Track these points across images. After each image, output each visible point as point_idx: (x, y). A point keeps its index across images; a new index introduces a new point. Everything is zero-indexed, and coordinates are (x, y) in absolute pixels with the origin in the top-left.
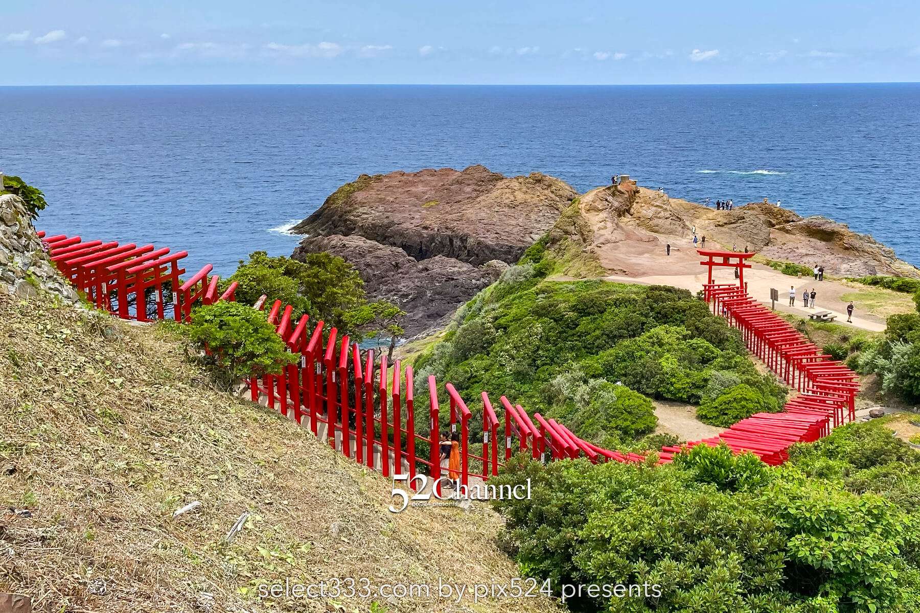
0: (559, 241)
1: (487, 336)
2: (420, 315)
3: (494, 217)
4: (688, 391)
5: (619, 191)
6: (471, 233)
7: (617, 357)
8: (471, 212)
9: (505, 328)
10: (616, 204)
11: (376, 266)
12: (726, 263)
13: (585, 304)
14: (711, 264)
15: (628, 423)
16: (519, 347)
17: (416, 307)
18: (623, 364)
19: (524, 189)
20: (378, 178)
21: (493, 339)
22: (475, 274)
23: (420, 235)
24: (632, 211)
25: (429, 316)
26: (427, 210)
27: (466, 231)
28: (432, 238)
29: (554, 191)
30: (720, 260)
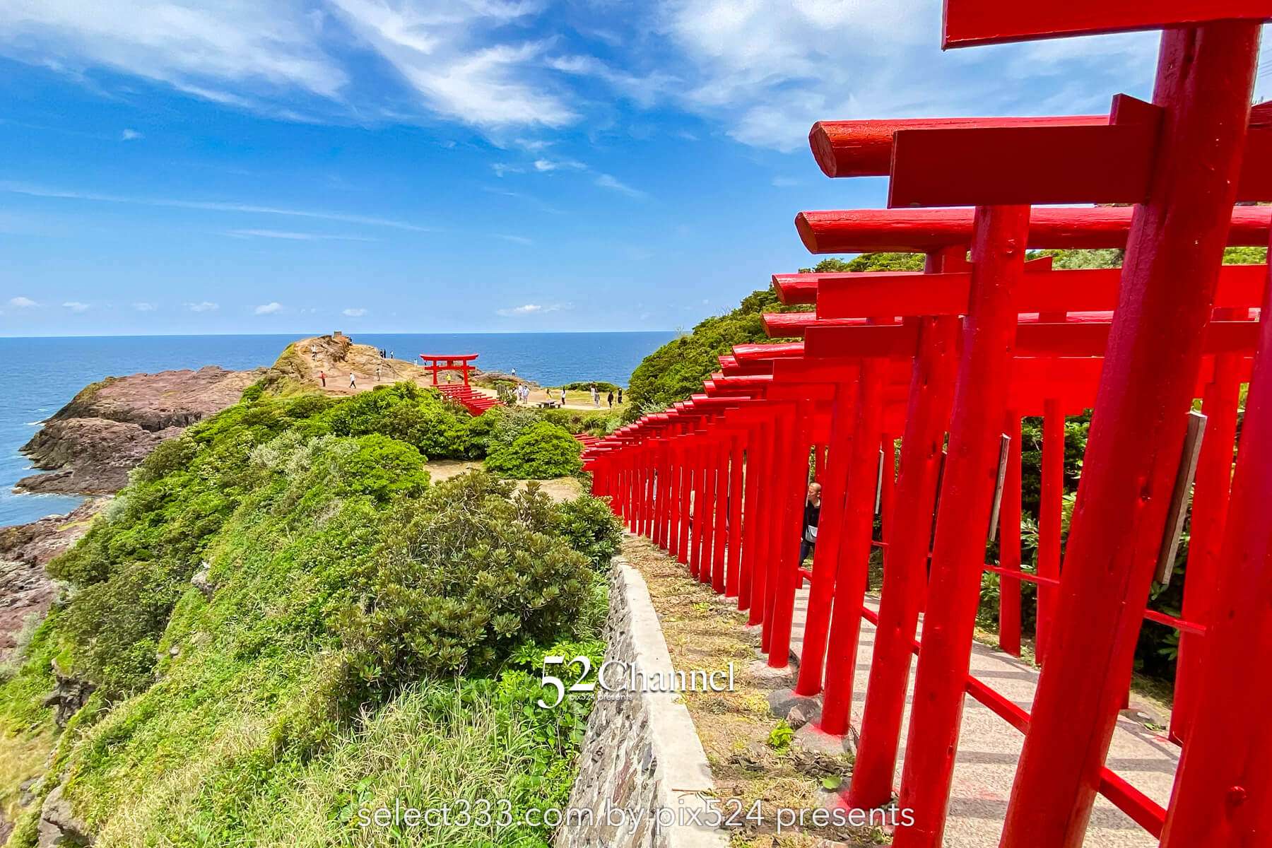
0: (276, 380)
1: (186, 451)
4: (465, 441)
5: (334, 342)
6: (204, 411)
7: (351, 411)
8: (204, 396)
9: (208, 441)
10: (332, 350)
11: (112, 440)
12: (450, 367)
13: (302, 407)
14: (435, 369)
15: (384, 482)
16: (225, 457)
18: (364, 417)
20: (123, 379)
21: (194, 453)
23: (159, 416)
24: (346, 358)
26: (166, 398)
27: (199, 410)
28: (170, 418)
30: (445, 363)
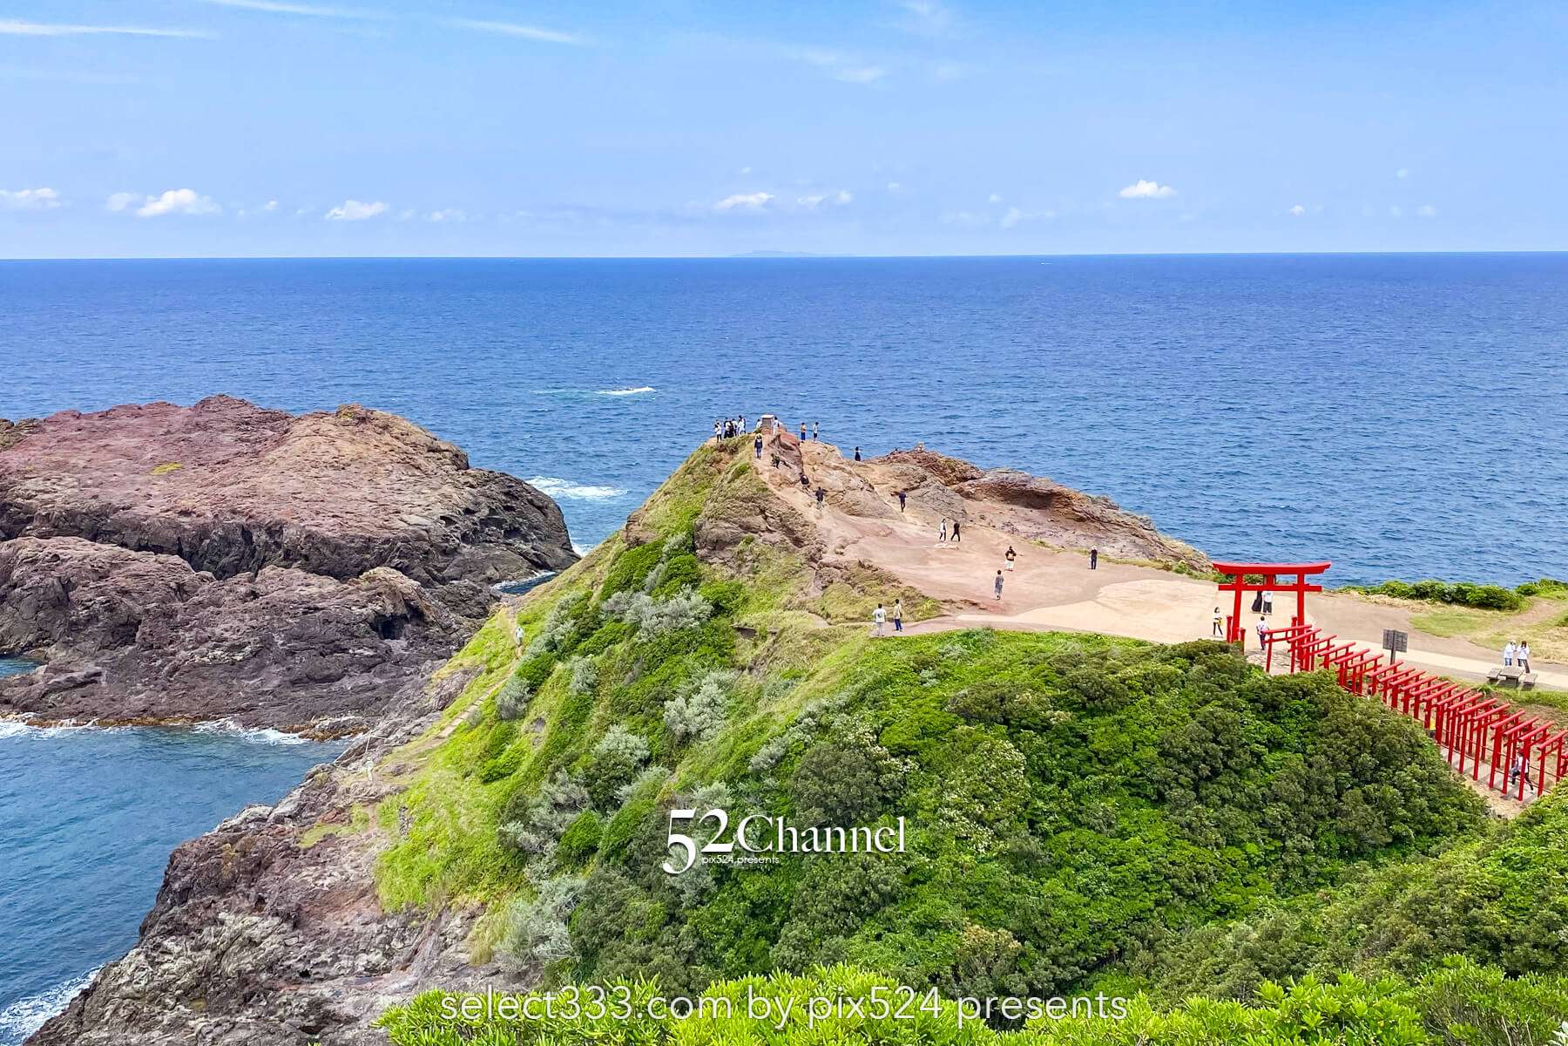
0: (730, 544)
2: (276, 682)
3: (317, 486)
6: (288, 519)
8: (266, 481)
11: (141, 593)
14: (1238, 588)
17: (263, 667)
19: (348, 435)
20: (34, 425)
22: (354, 597)
23: (177, 527)
25: (293, 683)
26: (168, 480)
27: (277, 516)
28: (203, 532)
29: (400, 436)
